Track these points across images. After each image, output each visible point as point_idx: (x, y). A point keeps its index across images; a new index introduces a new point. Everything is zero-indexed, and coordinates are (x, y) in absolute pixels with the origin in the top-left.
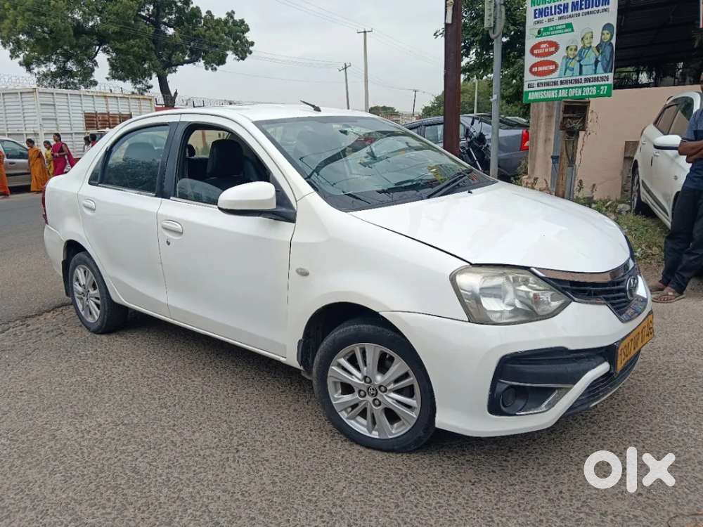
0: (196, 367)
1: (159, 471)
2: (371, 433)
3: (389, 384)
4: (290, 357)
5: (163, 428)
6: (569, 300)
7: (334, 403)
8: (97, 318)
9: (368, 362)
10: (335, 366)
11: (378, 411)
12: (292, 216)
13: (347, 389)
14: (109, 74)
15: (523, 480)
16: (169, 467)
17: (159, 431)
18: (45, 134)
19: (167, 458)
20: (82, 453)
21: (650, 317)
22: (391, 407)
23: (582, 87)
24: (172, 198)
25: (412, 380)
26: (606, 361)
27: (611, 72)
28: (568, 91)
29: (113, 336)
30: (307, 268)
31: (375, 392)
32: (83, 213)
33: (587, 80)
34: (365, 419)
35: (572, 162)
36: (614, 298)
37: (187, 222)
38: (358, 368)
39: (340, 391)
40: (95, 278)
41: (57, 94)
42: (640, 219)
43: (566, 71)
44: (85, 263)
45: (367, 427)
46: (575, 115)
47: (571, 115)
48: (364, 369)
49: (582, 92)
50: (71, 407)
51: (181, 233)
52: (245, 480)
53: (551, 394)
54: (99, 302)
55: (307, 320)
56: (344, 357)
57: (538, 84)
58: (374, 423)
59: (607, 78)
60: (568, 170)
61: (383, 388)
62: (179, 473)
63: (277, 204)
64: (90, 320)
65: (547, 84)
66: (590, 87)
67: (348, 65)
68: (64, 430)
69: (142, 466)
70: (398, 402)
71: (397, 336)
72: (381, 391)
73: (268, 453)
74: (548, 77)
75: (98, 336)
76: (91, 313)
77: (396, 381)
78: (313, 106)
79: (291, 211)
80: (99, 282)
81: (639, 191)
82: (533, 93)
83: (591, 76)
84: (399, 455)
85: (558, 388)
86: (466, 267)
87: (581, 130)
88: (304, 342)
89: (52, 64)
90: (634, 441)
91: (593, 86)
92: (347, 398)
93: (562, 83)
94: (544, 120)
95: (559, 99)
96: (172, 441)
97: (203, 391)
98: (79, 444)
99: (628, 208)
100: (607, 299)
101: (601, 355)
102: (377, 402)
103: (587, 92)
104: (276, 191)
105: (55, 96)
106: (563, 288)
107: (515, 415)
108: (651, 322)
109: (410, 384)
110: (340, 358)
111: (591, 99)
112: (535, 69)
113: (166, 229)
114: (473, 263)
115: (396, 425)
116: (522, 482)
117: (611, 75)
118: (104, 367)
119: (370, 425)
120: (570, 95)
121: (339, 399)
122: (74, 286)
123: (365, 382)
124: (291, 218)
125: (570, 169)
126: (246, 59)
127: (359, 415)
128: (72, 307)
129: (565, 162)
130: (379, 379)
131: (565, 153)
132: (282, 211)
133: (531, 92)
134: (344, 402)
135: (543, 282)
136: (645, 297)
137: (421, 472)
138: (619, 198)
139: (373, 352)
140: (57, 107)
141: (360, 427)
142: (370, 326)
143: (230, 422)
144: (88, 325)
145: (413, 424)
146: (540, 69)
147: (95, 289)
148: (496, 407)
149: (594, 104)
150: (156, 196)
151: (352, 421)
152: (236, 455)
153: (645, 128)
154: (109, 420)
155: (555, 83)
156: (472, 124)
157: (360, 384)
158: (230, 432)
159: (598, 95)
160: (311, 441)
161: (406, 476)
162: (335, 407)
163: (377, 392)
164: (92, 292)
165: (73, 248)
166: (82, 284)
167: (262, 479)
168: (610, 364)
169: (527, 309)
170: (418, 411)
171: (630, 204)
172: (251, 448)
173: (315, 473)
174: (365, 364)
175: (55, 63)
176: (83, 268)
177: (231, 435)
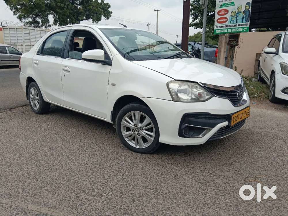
0: (75, 126)
1: (55, 156)
2: (136, 146)
3: (143, 127)
4: (108, 119)
5: (58, 143)
6: (213, 96)
7: (123, 134)
8: (38, 108)
9: (136, 118)
10: (124, 120)
11: (139, 137)
12: (110, 63)
13: (128, 129)
14: (53, 23)
15: (192, 164)
16: (58, 155)
17: (57, 144)
18: (25, 45)
19: (58, 152)
20: (27, 150)
21: (248, 108)
22: (144, 136)
23: (237, 28)
24: (67, 58)
25: (152, 125)
26: (227, 121)
27: (249, 22)
28: (231, 30)
29: (44, 115)
30: (115, 83)
31: (138, 130)
32: (34, 66)
33: (239, 25)
34: (135, 141)
35: (232, 58)
36: (232, 97)
37: (72, 67)
38: (133, 122)
39: (126, 131)
40: (38, 92)
41: (31, 29)
42: (260, 84)
43: (231, 21)
44: (34, 86)
45: (135, 144)
46: (234, 39)
47: (232, 39)
48: (135, 122)
49: (237, 30)
50: (25, 136)
51: (70, 71)
52: (87, 160)
53: (204, 131)
54: (39, 101)
55: (115, 103)
56: (127, 117)
57: (220, 27)
58: (138, 142)
59: (247, 24)
60: (230, 61)
61: (141, 129)
62: (62, 157)
63: (105, 59)
64: (35, 109)
65: (223, 27)
66: (240, 28)
67: (150, 24)
68: (21, 143)
69: (48, 154)
70: (147, 134)
71: (147, 108)
72: (141, 130)
73: (97, 152)
74: (224, 24)
75: (38, 115)
76: (36, 106)
77: (146, 126)
78: (124, 25)
79: (110, 61)
80: (39, 94)
81: (260, 73)
82: (218, 30)
83: (240, 24)
84: (146, 155)
85: (206, 129)
86: (173, 81)
87: (236, 46)
88: (113, 112)
89: (30, 18)
90: (238, 155)
91: (241, 28)
92: (128, 133)
93: (229, 26)
94: (224, 43)
95: (228, 33)
96: (61, 148)
97: (76, 133)
98: (26, 147)
99: (256, 80)
100: (228, 97)
101: (225, 118)
102: (139, 134)
103: (239, 30)
104: (105, 54)
105: (30, 30)
106: (210, 91)
107: (189, 138)
108: (249, 110)
109: (151, 127)
110: (126, 117)
111: (240, 33)
112: (219, 21)
113: (64, 70)
114: (176, 79)
115: (146, 143)
116: (191, 165)
117: (249, 23)
118: (39, 124)
119: (136, 143)
120: (232, 31)
121: (125, 133)
122: (30, 95)
123: (135, 126)
124: (110, 64)
125: (231, 61)
126: (109, 19)
127: (132, 140)
128: (30, 106)
129: (229, 58)
130: (140, 125)
131: (229, 55)
132: (107, 61)
133: (217, 30)
134: (127, 134)
135: (203, 88)
136: (246, 100)
137: (154, 160)
138: (253, 76)
139: (138, 114)
140: (31, 35)
141: (133, 144)
142: (137, 104)
143: (85, 143)
144: (35, 111)
145: (152, 142)
146: (221, 20)
147: (38, 96)
148: (182, 134)
149: (242, 35)
150: (61, 58)
151: (130, 142)
152: (85, 153)
153: (264, 48)
154: (38, 140)
155: (227, 26)
156: (195, 44)
157: (132, 127)
158: (84, 146)
159: (243, 32)
160: (114, 149)
161: (148, 161)
162: (124, 136)
163: (139, 130)
164: (36, 97)
165: (30, 80)
166: (33, 94)
167: (93, 160)
168: (229, 122)
169: (196, 98)
170: (154, 137)
171: (257, 79)
172: (91, 151)
173: (114, 158)
174: (135, 119)
175: (31, 18)
176: (34, 88)
177: (84, 147)
